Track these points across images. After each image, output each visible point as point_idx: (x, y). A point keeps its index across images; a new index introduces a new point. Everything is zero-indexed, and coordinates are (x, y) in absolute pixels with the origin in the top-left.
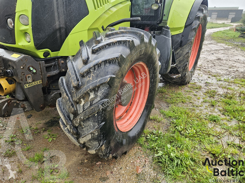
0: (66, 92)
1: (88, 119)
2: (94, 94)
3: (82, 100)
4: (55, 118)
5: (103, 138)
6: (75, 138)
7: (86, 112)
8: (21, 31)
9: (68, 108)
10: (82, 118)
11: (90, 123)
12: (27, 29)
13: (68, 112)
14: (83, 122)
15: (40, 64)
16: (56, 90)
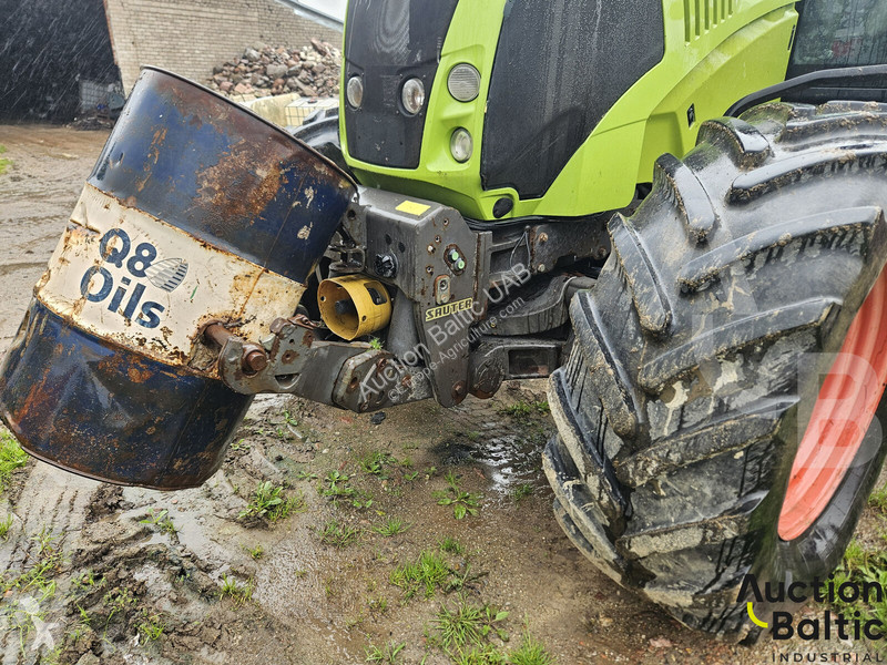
0: (604, 349)
1: (697, 467)
2: (741, 370)
3: (678, 386)
4: (460, 435)
5: (743, 554)
6: (598, 529)
7: (696, 437)
8: (444, 122)
9: (611, 411)
10: (674, 457)
11: (705, 486)
12: (466, 117)
13: (596, 425)
14: (669, 475)
15: (479, 241)
16: (498, 336)
